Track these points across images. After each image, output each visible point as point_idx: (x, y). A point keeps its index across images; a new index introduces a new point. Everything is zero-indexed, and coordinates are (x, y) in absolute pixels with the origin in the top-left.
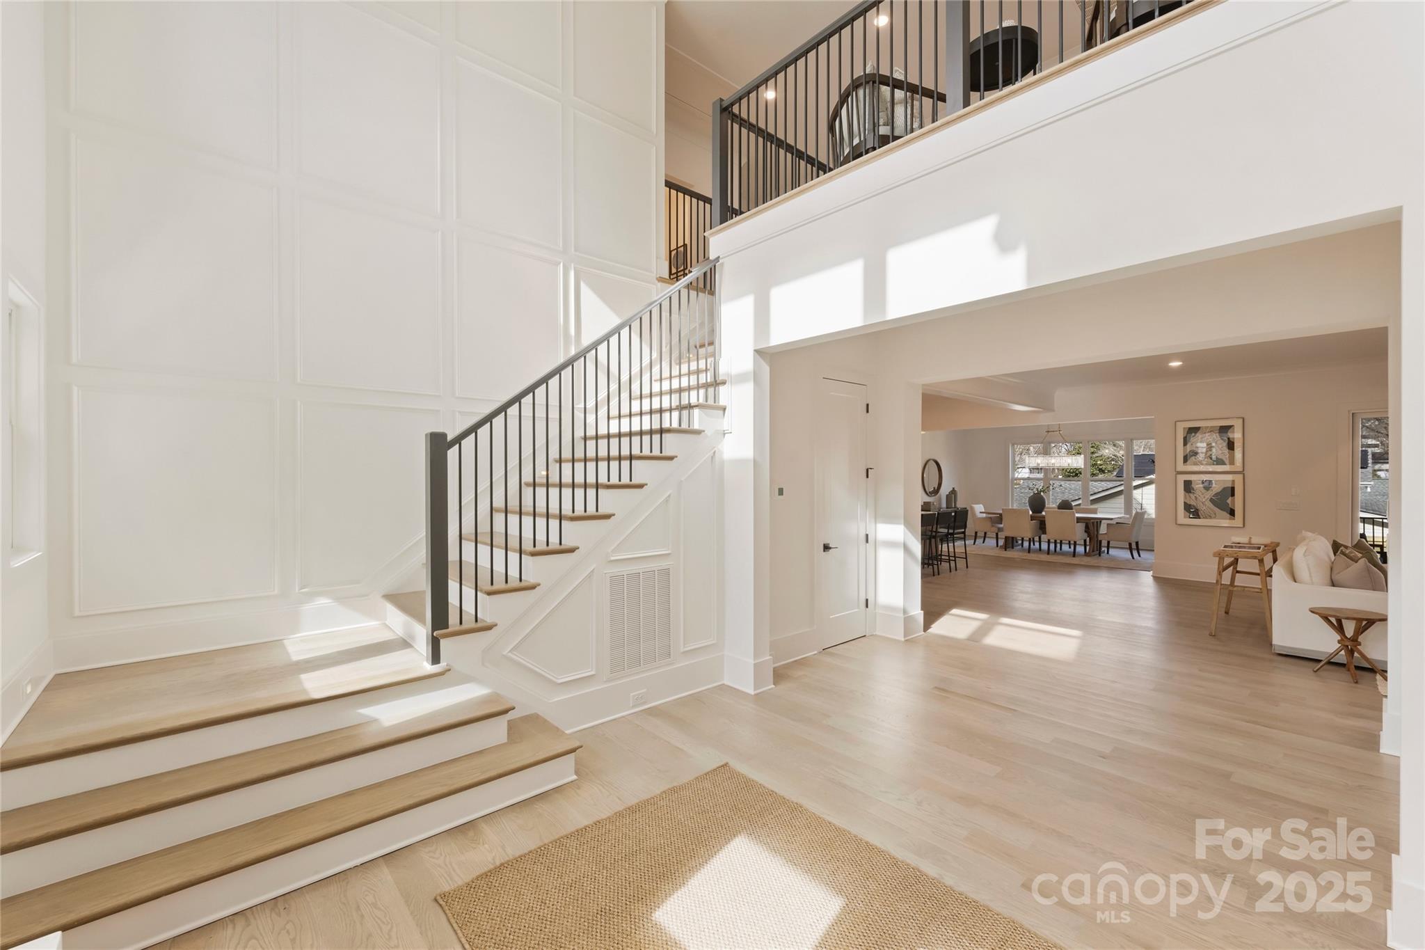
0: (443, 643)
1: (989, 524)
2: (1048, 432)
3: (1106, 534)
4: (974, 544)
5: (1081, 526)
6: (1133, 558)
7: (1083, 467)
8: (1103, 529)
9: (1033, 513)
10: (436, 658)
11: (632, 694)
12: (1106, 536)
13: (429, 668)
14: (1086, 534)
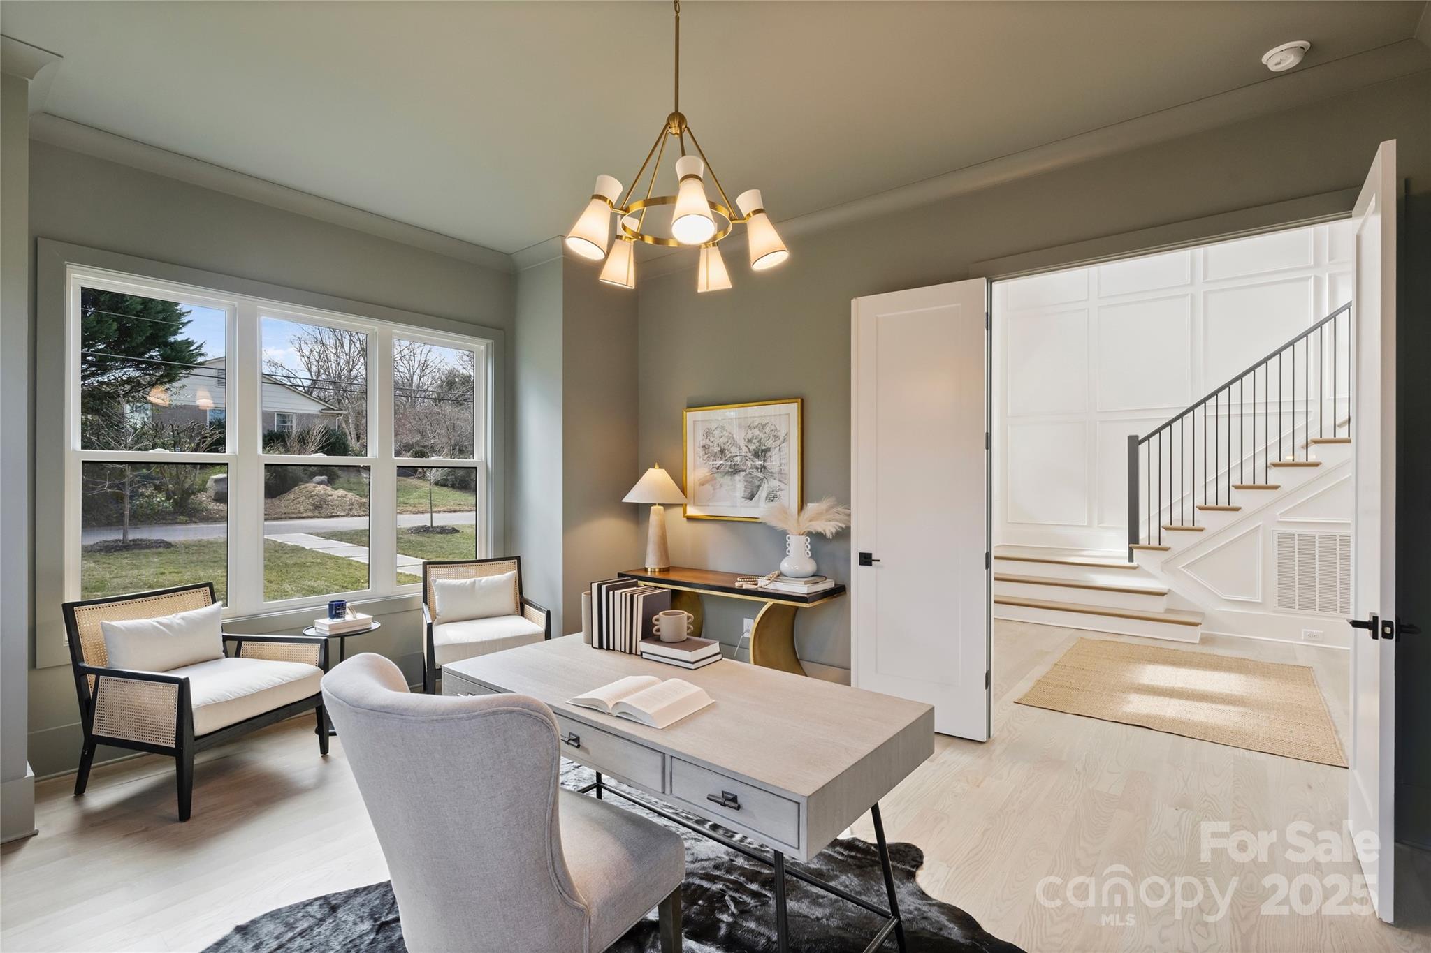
0: (1135, 551)
10: (1131, 558)
11: (1304, 630)
13: (1126, 563)
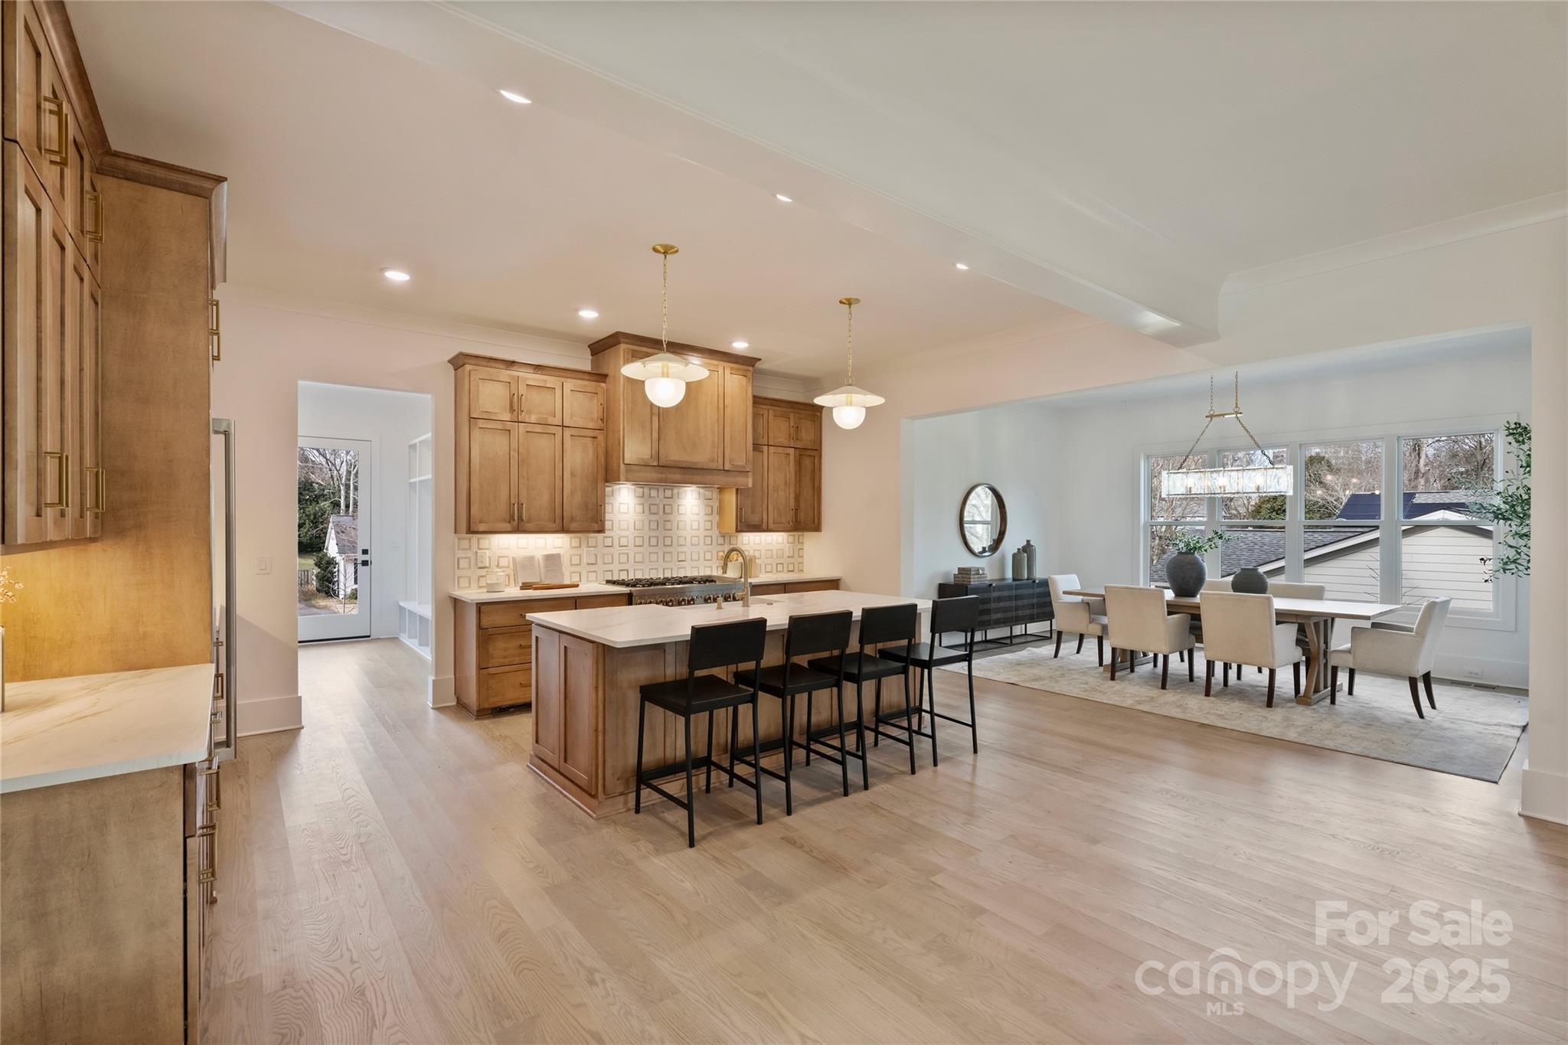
1: (1084, 616)
2: (1211, 416)
3: (1349, 651)
4: (1056, 656)
5: (1290, 632)
6: (1421, 716)
7: (1290, 493)
8: (1340, 640)
9: (1177, 595)
12: (1350, 657)
14: (1299, 650)
